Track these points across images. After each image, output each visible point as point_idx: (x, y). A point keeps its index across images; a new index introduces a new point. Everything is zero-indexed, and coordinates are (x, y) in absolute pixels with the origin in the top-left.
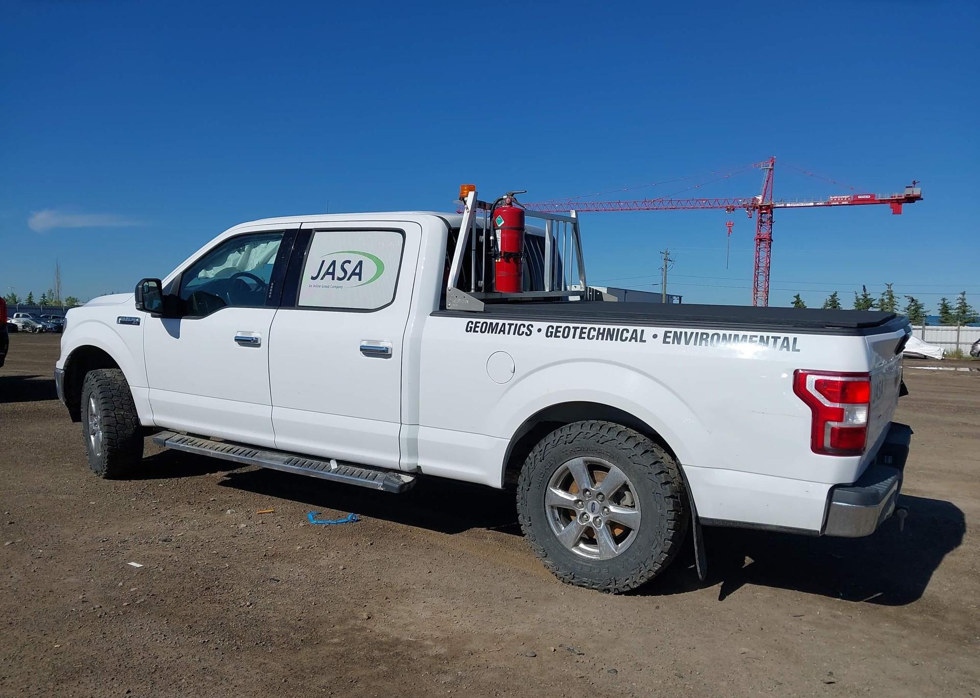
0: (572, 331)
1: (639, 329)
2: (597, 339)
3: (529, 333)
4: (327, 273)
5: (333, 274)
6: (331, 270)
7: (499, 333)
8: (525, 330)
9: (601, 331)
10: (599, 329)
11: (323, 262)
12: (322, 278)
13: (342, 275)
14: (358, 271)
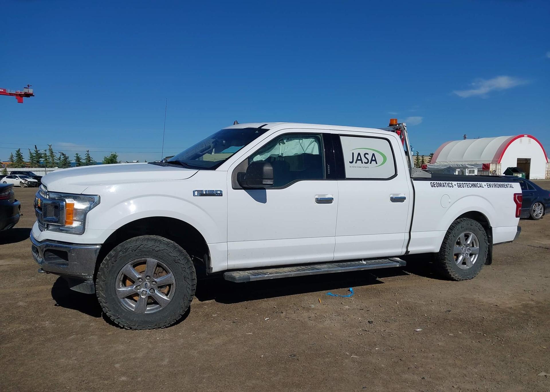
0: (464, 185)
2: (472, 187)
3: (452, 186)
4: (357, 160)
5: (361, 160)
6: (359, 158)
7: (443, 187)
9: (472, 184)
11: (353, 154)
12: (356, 163)
13: (366, 161)
14: (374, 159)
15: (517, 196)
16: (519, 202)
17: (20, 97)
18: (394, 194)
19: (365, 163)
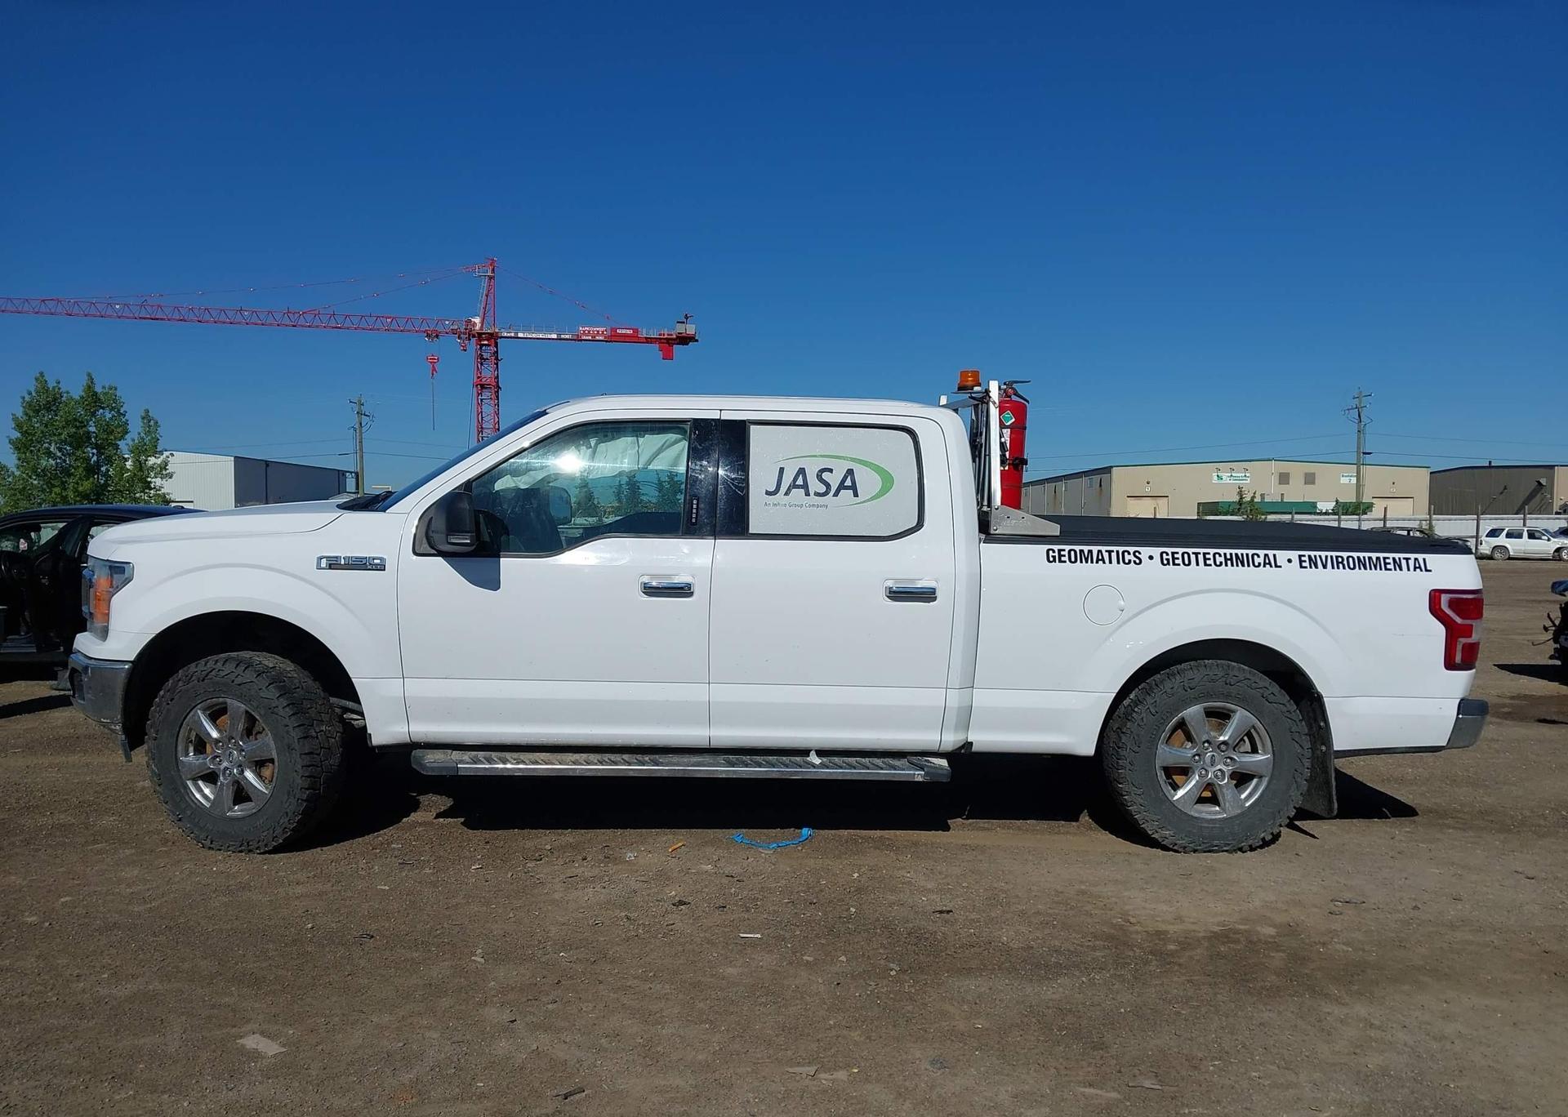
0: (1193, 557)
1: (1271, 553)
2: (1226, 565)
3: (1138, 561)
4: (794, 486)
5: (805, 486)
6: (800, 482)
7: (1097, 562)
8: (1133, 558)
9: (1228, 557)
10: (1225, 554)
11: (782, 470)
12: (787, 494)
13: (823, 489)
14: (849, 483)
15: (1444, 598)
16: (1458, 620)
17: (669, 344)
18: (896, 580)
19: (817, 494)
